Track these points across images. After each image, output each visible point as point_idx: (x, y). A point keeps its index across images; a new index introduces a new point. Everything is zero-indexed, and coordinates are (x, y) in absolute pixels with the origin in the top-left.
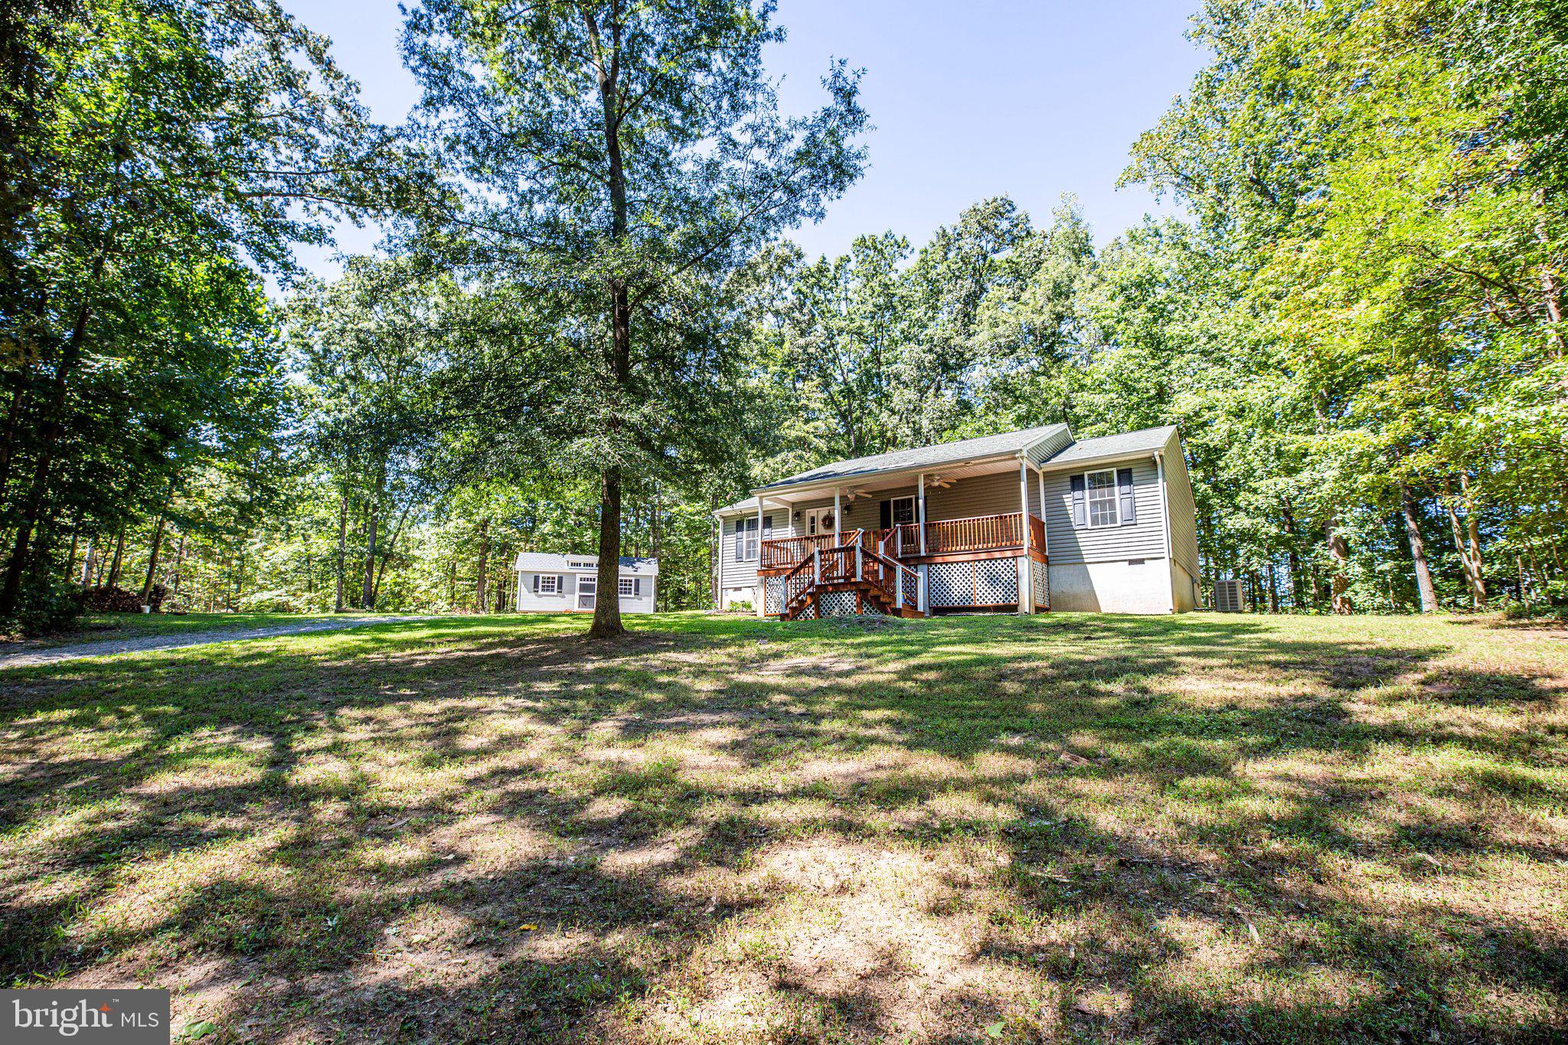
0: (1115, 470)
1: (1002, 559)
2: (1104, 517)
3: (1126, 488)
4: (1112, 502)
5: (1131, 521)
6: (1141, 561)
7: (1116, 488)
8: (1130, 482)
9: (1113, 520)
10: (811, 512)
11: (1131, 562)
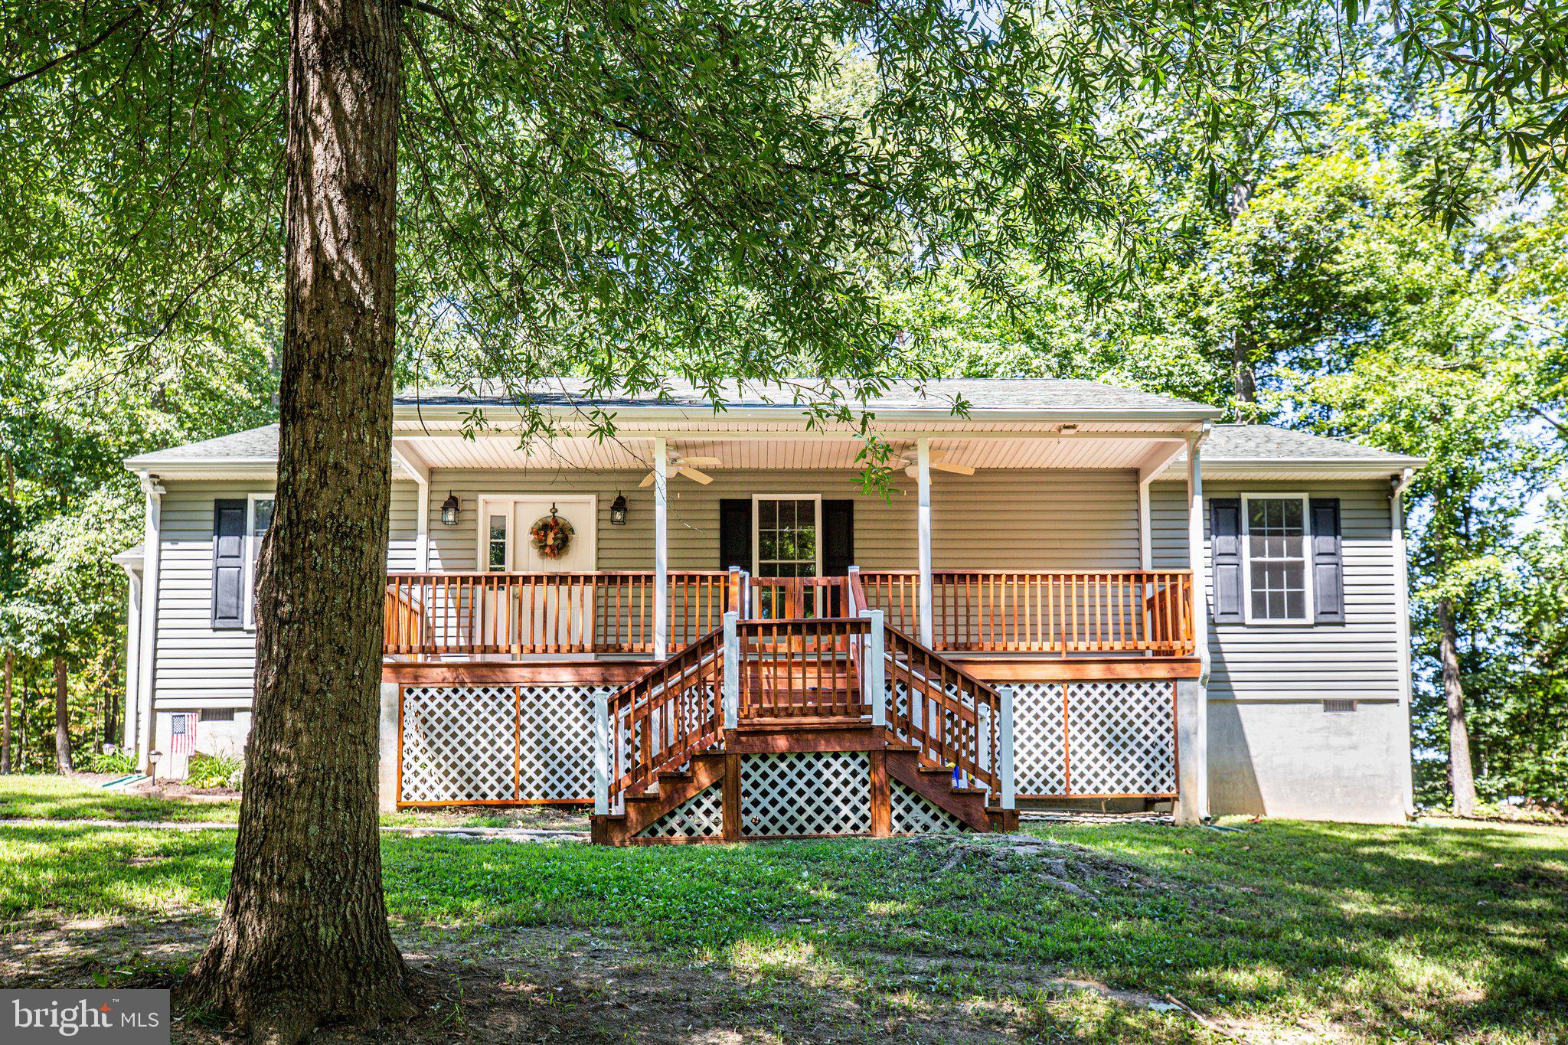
0: (1305, 497)
1: (1138, 682)
2: (1277, 598)
3: (1326, 542)
4: (1296, 573)
5: (1333, 615)
6: (1349, 705)
7: (1307, 541)
8: (1336, 531)
9: (1297, 609)
10: (490, 506)
11: (1330, 705)
